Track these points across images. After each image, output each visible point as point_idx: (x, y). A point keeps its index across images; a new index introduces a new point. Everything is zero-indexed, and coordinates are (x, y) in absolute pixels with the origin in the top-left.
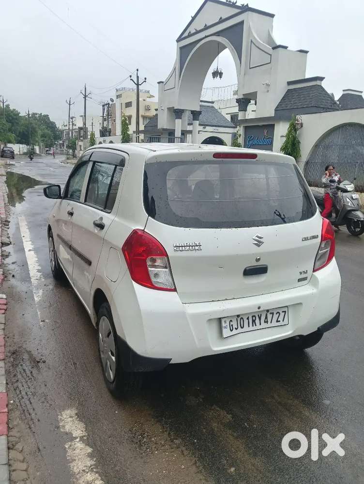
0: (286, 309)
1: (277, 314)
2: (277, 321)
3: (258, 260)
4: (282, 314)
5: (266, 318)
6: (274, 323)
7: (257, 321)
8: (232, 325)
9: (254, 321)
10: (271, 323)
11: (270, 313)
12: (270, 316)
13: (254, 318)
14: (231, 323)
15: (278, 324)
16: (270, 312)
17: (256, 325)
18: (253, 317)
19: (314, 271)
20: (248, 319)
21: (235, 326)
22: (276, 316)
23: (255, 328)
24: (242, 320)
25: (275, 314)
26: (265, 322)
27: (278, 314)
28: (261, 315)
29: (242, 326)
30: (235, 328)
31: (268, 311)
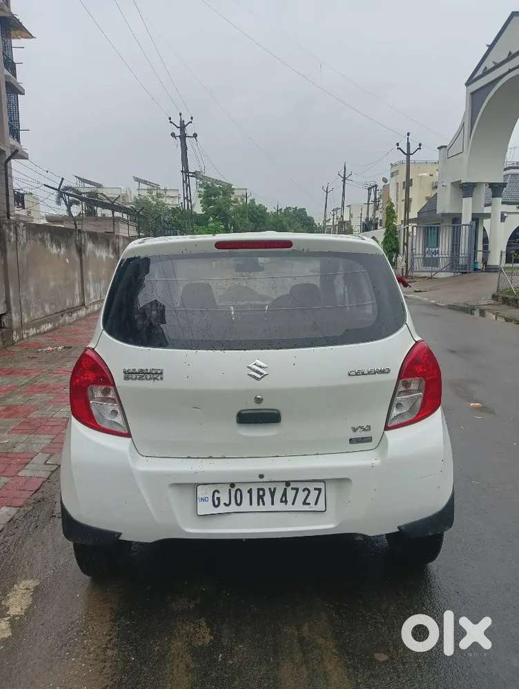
0: (321, 485)
1: (304, 490)
2: (305, 503)
3: (259, 401)
4: (314, 494)
5: (285, 494)
6: (299, 505)
7: (267, 498)
8: (218, 499)
9: (260, 498)
10: (293, 504)
11: (292, 489)
12: (290, 494)
13: (261, 493)
14: (217, 495)
15: (306, 508)
16: (293, 485)
17: (264, 504)
18: (259, 490)
19: (387, 428)
20: (250, 491)
21: (225, 499)
22: (302, 496)
23: (261, 508)
24: (239, 493)
25: (300, 491)
26: (281, 501)
27: (306, 492)
28: (275, 489)
29: (239, 502)
30: (225, 504)
31: (288, 483)
